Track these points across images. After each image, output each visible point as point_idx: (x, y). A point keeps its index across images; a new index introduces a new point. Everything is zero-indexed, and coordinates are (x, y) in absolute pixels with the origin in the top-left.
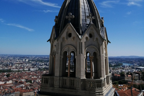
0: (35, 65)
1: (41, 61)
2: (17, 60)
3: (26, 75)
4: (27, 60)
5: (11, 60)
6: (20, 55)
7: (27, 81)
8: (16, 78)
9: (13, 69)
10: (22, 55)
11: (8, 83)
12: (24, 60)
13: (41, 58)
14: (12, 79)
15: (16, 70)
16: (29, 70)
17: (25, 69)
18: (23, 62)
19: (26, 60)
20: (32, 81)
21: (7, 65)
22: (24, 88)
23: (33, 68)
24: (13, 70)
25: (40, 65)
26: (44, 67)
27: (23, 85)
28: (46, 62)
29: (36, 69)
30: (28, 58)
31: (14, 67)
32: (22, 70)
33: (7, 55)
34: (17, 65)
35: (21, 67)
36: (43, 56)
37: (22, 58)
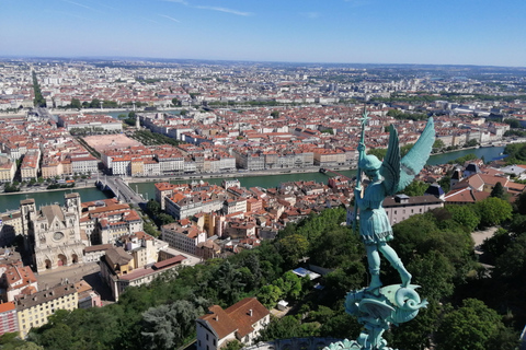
0: (328, 90)
1: (341, 80)
2: (282, 77)
3: (314, 115)
4: (305, 77)
5: (267, 77)
6: (285, 64)
7: (321, 128)
8: (295, 121)
9: (280, 98)
10: (289, 64)
11: (279, 130)
12: (298, 76)
13: (338, 71)
14: (287, 124)
15: (288, 101)
16: (317, 102)
17: (307, 100)
18: (296, 80)
19: (301, 75)
20: (335, 131)
21: (263, 89)
22: (320, 146)
23: (325, 96)
24: (281, 101)
25: (340, 91)
26: (352, 94)
27: (318, 139)
28: (352, 82)
29: (333, 100)
30: (305, 71)
31: (280, 94)
32: (300, 101)
33: (254, 63)
34: (287, 89)
35: (297, 96)
36: (343, 65)
37: (292, 70)
